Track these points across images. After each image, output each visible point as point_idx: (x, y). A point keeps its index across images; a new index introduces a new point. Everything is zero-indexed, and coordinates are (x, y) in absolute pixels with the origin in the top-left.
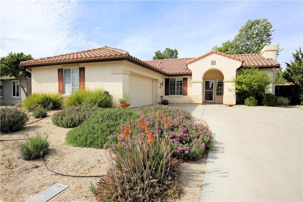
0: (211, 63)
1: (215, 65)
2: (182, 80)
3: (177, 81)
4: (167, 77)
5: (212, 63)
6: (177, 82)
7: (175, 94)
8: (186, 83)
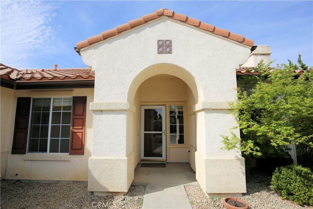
0: (157, 47)
1: (170, 52)
2: (71, 104)
3: (57, 105)
4: (24, 94)
5: (159, 46)
6: (54, 108)
7: (44, 150)
8: (81, 113)
